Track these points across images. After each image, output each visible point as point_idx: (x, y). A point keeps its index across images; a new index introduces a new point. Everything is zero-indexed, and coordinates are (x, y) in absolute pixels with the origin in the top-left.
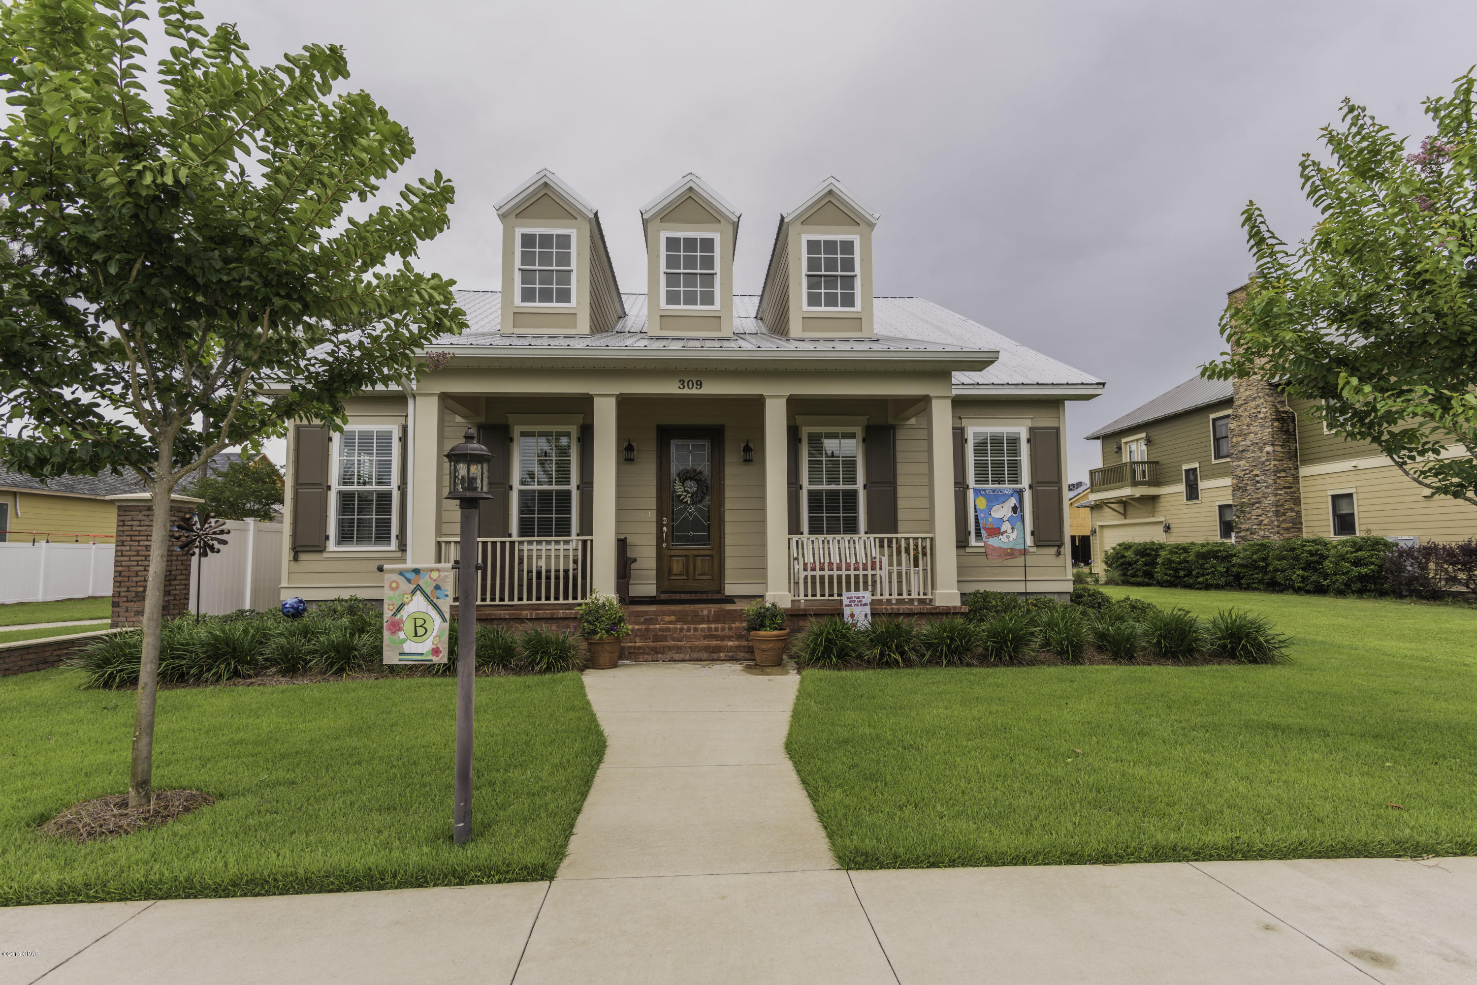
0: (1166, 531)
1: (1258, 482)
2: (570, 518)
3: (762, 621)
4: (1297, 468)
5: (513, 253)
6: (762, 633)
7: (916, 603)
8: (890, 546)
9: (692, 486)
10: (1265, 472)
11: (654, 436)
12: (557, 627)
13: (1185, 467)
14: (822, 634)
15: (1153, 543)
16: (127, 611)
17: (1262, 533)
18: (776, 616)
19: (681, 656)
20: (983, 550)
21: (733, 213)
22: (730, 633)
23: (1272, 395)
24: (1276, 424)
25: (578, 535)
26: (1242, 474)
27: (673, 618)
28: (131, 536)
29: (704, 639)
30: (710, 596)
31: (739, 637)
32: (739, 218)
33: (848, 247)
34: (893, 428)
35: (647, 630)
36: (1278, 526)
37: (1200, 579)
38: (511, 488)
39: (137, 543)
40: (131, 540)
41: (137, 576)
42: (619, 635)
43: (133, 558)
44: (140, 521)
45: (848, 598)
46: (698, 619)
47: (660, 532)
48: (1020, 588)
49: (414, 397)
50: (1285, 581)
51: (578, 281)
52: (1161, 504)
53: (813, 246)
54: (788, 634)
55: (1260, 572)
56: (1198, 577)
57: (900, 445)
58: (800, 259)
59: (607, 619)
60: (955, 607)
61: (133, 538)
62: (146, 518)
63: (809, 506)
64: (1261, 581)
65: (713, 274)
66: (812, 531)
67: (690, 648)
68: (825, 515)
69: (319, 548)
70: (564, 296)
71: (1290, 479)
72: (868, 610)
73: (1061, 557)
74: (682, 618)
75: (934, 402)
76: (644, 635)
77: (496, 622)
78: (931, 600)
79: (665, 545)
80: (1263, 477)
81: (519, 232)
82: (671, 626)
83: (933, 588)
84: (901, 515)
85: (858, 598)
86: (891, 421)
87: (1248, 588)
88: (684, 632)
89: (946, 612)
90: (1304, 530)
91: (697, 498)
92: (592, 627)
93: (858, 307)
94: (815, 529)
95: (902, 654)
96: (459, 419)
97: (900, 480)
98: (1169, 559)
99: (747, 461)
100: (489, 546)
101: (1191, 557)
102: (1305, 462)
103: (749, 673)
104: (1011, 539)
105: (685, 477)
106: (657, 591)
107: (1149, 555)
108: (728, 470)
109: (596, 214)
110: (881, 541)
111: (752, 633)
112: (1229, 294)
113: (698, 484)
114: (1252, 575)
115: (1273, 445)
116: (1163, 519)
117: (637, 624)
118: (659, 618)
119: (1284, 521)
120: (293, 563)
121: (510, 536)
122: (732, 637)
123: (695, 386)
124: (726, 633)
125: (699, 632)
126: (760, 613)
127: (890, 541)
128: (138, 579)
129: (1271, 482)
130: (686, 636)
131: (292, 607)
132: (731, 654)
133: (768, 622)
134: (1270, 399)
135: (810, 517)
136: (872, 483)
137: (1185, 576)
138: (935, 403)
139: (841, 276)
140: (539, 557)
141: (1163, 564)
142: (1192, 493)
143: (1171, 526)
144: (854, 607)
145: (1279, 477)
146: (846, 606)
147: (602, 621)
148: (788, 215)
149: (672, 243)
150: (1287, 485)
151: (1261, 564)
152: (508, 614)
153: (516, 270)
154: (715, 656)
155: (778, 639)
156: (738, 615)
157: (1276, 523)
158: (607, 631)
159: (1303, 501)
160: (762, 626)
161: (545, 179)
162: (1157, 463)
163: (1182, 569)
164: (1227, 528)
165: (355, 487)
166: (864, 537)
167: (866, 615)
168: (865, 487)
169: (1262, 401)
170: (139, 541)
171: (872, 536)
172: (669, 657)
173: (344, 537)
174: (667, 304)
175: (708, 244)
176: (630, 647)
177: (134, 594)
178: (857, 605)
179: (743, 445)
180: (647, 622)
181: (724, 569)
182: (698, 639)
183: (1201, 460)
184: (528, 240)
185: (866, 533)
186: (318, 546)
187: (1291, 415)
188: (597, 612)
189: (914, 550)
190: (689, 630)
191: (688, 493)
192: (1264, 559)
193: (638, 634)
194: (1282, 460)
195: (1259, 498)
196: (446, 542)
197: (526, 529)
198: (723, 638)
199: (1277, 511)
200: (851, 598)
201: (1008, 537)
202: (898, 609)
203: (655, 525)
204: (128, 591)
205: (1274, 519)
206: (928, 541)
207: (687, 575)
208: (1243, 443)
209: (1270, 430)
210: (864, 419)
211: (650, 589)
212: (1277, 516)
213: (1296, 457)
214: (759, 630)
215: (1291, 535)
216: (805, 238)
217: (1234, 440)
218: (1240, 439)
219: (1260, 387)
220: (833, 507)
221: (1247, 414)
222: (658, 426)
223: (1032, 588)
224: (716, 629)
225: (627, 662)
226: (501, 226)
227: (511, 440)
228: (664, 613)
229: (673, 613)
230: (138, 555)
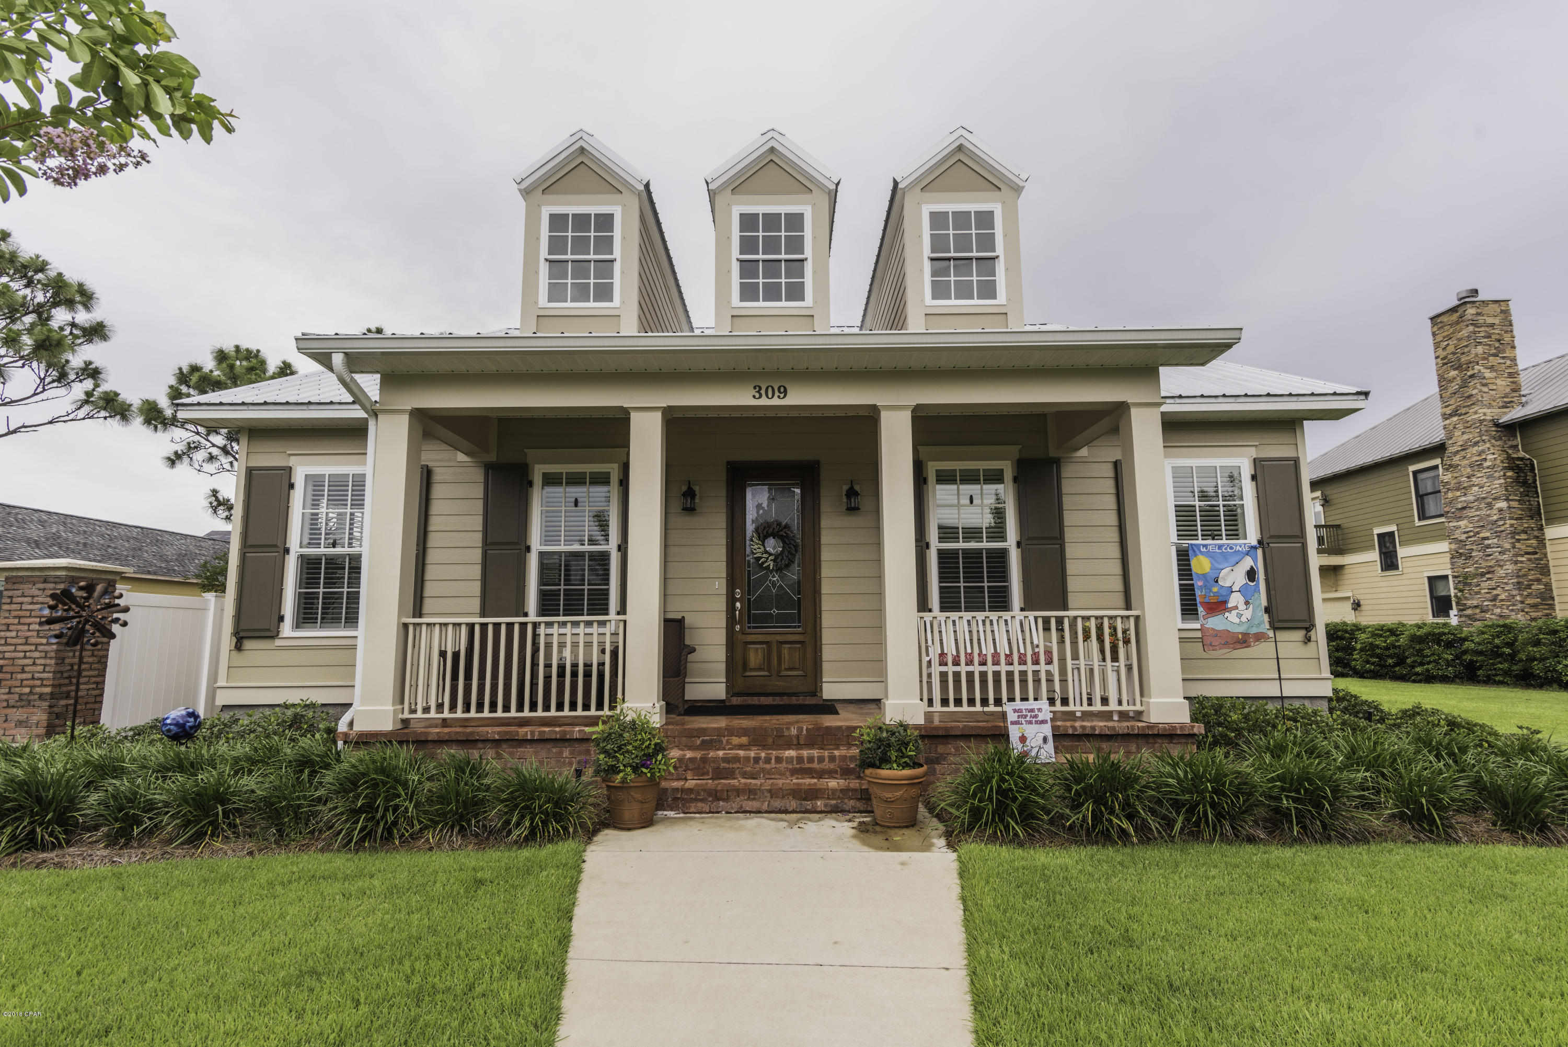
0: (1355, 609)
1: (1488, 547)
2: (608, 590)
3: (884, 753)
4: (1541, 529)
5: (538, 239)
6: (884, 773)
7: (1116, 718)
8: (1060, 630)
9: (772, 545)
10: (1498, 534)
11: (724, 477)
12: (571, 753)
13: (1377, 531)
14: (989, 780)
15: (1345, 624)
16: (6, 721)
17: (1498, 611)
18: (907, 744)
19: (755, 805)
20: (1199, 634)
21: (829, 179)
22: (832, 766)
23: (1500, 439)
24: (1509, 474)
25: (618, 613)
26: (1463, 537)
27: (744, 740)
28: (20, 617)
29: (792, 775)
30: (801, 700)
31: (846, 773)
32: (837, 184)
33: (986, 219)
34: (1056, 463)
35: (704, 760)
36: (1522, 602)
37: (1419, 669)
38: (528, 549)
39: (26, 627)
40: (19, 623)
41: (23, 672)
42: (653, 774)
43: (20, 648)
44: (33, 597)
45: (1015, 711)
46: (782, 741)
47: (731, 609)
48: (1272, 690)
49: (376, 416)
50: (1546, 673)
51: (622, 272)
52: (1346, 577)
53: (938, 219)
54: (925, 774)
55: (1505, 661)
56: (1413, 667)
57: (1067, 487)
58: (920, 237)
59: (636, 748)
60: (1183, 726)
61: (22, 620)
62: (40, 593)
63: (940, 573)
64: (1507, 673)
65: (802, 260)
66: (943, 609)
67: (770, 791)
68: (962, 584)
69: (271, 633)
70: (604, 293)
71: (1534, 542)
72: (1047, 730)
73: (1312, 645)
74: (758, 739)
75: (1134, 411)
76: (699, 767)
77: (480, 745)
78: (1140, 713)
79: (738, 628)
80: (1495, 541)
81: (546, 212)
82: (741, 753)
83: (1142, 695)
84: (1073, 584)
85: (1032, 710)
86: (1053, 453)
87: (1489, 681)
88: (761, 764)
89: (1170, 735)
90: (1557, 607)
91: (783, 562)
92: (611, 762)
93: (1002, 297)
94: (949, 603)
95: (1131, 817)
96: (461, 457)
97: (1069, 535)
98: (1371, 644)
99: (852, 510)
100: (490, 629)
101: (1402, 641)
102: (1551, 521)
103: (865, 843)
104: (1244, 619)
105: (765, 531)
106: (727, 693)
107: (1342, 638)
108: (825, 522)
109: (647, 186)
110: (1046, 621)
111: (869, 771)
112: (1432, 319)
113: (784, 542)
114: (1493, 664)
115: (1507, 500)
116: (1350, 594)
117: (690, 748)
118: (724, 740)
119: (1529, 595)
120: (234, 653)
121: (526, 615)
122: (836, 772)
123: (777, 394)
124: (826, 765)
125: (784, 764)
126: (880, 740)
127: (1060, 621)
128: (24, 676)
129: (1507, 546)
130: (763, 770)
131: (177, 724)
132: (833, 802)
133: (893, 754)
134: (1498, 443)
135: (941, 588)
136: (1030, 539)
137: (1396, 665)
138: (1136, 414)
139: (978, 259)
140: (562, 645)
141: (1362, 650)
142: (1389, 562)
143: (1362, 602)
144: (1024, 726)
145: (1518, 540)
146: (1013, 723)
147: (628, 751)
148: (904, 179)
149: (748, 221)
150: (1530, 550)
151: (1507, 651)
152: (499, 733)
153: (542, 261)
154: (808, 805)
155: (912, 783)
156: (845, 736)
157: (1518, 598)
158: (635, 769)
159: (1552, 570)
160: (884, 761)
161: (581, 143)
162: (1338, 526)
163: (1390, 656)
164: (1441, 605)
165: (322, 550)
166: (1020, 616)
167: (1045, 740)
168: (1019, 544)
169: (1488, 445)
170: (29, 625)
171: (1031, 615)
172: (736, 806)
173: (306, 616)
174: (741, 300)
175: (796, 221)
176: (676, 790)
177: (16, 697)
178: (1030, 722)
179: (845, 488)
180: (707, 745)
181: (821, 661)
182: (782, 774)
183: (1399, 521)
184: (557, 221)
185: (1022, 610)
186: (269, 630)
187: (1528, 462)
188: (621, 735)
189: (1111, 635)
190: (768, 760)
191: (770, 554)
192: (1510, 645)
193: (691, 766)
194: (1521, 519)
195: (1490, 566)
196: (428, 624)
197: (548, 606)
198: (820, 774)
199: (1518, 583)
200: (1020, 711)
201: (1239, 616)
202: (1093, 728)
203: (723, 599)
204: (9, 693)
205: (1514, 593)
206: (1132, 620)
207: (769, 671)
208: (1463, 499)
209: (1502, 481)
210: (1014, 450)
211: (717, 690)
212: (1519, 589)
213: (1540, 514)
214: (879, 768)
215: (1540, 614)
216: (926, 210)
217: (1450, 495)
218: (1458, 493)
219: (1484, 429)
220: (974, 573)
221: (1466, 462)
222: (728, 463)
223: (1290, 690)
224: (811, 759)
225: (671, 814)
226: (524, 203)
227: (530, 484)
228: (731, 732)
229: (744, 732)
230: (26, 644)
